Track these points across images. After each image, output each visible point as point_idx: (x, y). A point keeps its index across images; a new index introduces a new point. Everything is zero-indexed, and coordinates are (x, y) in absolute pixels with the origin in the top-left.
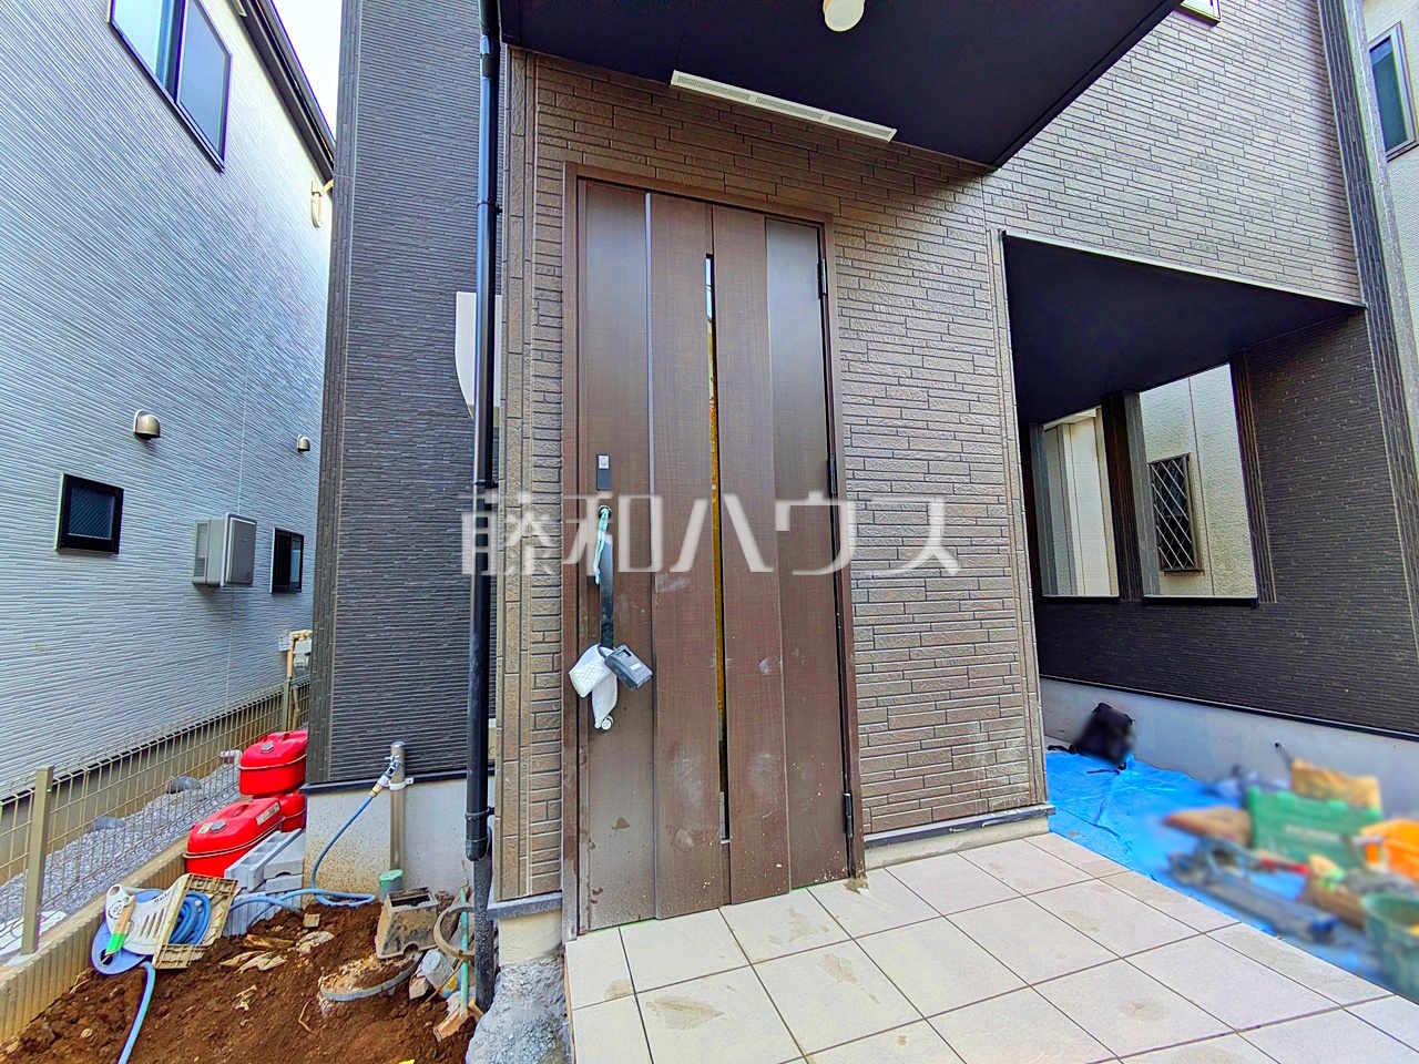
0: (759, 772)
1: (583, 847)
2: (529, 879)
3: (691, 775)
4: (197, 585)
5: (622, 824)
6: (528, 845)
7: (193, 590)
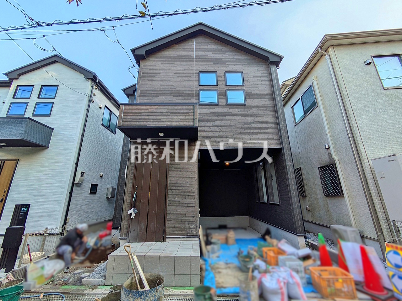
0: (152, 225)
1: (130, 232)
2: (124, 235)
3: (143, 225)
4: (107, 198)
5: (134, 230)
6: (124, 231)
7: (106, 199)
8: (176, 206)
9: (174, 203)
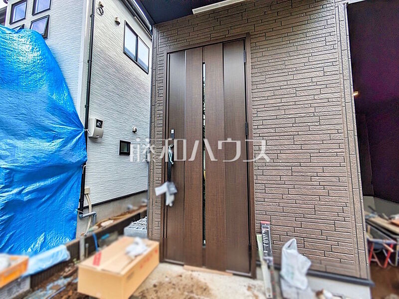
8: (279, 182)
9: (274, 173)
